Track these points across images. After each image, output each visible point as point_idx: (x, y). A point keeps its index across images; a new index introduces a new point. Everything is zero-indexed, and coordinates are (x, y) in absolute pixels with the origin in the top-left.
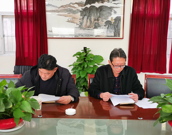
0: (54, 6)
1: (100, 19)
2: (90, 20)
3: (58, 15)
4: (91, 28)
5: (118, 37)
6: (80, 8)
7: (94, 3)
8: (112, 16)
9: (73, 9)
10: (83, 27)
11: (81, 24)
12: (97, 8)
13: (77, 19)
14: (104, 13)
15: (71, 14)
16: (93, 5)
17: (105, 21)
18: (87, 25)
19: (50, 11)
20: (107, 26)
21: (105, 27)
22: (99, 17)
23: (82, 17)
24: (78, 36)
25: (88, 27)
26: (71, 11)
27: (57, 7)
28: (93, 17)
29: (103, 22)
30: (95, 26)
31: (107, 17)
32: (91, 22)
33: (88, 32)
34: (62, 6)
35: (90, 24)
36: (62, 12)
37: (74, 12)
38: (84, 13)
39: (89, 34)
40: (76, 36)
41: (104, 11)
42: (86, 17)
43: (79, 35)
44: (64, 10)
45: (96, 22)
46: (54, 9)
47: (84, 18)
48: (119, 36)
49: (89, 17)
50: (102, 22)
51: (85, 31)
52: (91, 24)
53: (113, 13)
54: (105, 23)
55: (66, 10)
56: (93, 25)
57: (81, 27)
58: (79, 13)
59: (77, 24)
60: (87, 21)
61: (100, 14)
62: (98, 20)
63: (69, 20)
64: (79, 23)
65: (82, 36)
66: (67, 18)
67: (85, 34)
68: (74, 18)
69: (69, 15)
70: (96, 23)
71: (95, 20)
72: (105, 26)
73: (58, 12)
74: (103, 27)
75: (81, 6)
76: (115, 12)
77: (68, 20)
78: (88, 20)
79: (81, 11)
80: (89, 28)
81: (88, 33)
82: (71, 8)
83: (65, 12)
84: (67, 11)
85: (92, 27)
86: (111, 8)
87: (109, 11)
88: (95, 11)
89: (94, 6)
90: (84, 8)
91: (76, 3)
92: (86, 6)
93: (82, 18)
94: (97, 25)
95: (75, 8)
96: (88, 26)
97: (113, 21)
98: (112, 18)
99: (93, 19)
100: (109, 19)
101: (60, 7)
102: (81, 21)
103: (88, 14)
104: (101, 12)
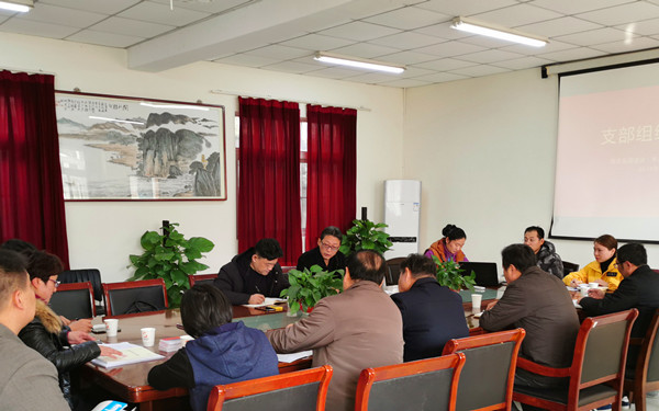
0: (77, 124)
1: (180, 157)
2: (161, 160)
4: (162, 177)
5: (217, 196)
6: (137, 133)
7: (166, 122)
8: (203, 153)
9: (123, 133)
10: (146, 175)
11: (141, 167)
12: (172, 133)
14: (188, 145)
15: (118, 145)
16: (163, 126)
17: (190, 162)
18: (153, 170)
19: (67, 136)
20: (195, 173)
22: (179, 154)
23: (142, 152)
25: (157, 175)
26: (116, 138)
27: (84, 127)
28: (165, 153)
30: (171, 172)
31: (194, 155)
32: (163, 164)
34: (96, 126)
35: (159, 168)
36: (97, 139)
37: (124, 141)
38: (147, 143)
41: (187, 140)
42: (150, 153)
44: (101, 134)
45: (173, 163)
46: (77, 130)
47: (146, 154)
48: (219, 195)
49: (157, 153)
50: (185, 164)
52: (161, 167)
53: (204, 145)
54: (191, 167)
55: (106, 134)
56: (167, 170)
57: (141, 175)
58: (136, 144)
60: (154, 162)
61: (179, 147)
62: (176, 161)
64: (137, 166)
66: (109, 154)
68: (125, 153)
69: (113, 146)
70: (172, 166)
71: (170, 160)
72: (190, 173)
73: (89, 138)
76: (209, 145)
78: (156, 159)
79: (138, 140)
82: (118, 131)
83: (105, 140)
84: (108, 136)
85: (165, 175)
86: (200, 136)
87: (198, 143)
88: (168, 140)
89: (167, 130)
90: (145, 131)
92: (150, 128)
93: (143, 155)
94: (174, 170)
95: (126, 130)
96: (156, 173)
97: (206, 163)
98: (203, 156)
100: (199, 159)
101: (91, 128)
102: (141, 160)
103: (154, 147)
104: (182, 144)
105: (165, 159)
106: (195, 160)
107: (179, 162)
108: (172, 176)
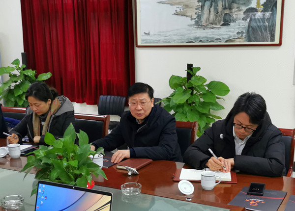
1: (235, 5)
3: (160, 2)
4: (216, 24)
5: (271, 41)
10: (203, 24)
11: (199, 17)
13: (192, 8)
17: (244, 8)
18: (209, 19)
20: (248, 20)
21: (244, 21)
22: (233, 2)
23: (200, 4)
24: (193, 42)
25: (212, 24)
28: (221, 2)
29: (240, 11)
30: (225, 20)
32: (217, 13)
33: (211, 34)
35: (214, 17)
39: (213, 38)
40: (189, 42)
42: (207, 4)
43: (196, 39)
45: (227, 11)
47: (204, 5)
48: (273, 40)
49: (213, 4)
51: (206, 30)
52: (216, 16)
54: (244, 13)
56: (221, 18)
57: (198, 24)
59: (192, 19)
60: (210, 11)
62: (230, 8)
63: (178, 10)
64: (195, 16)
65: (201, 41)
67: (206, 37)
68: (187, 6)
70: (226, 14)
71: (224, 8)
72: (243, 19)
74: (239, 21)
77: (176, 11)
78: (212, 9)
80: (214, 26)
81: (212, 36)
85: (219, 23)
93: (202, 6)
94: (227, 18)
96: (211, 21)
97: (261, 8)
98: (258, 2)
99: (221, 6)
100: (253, 5)
102: (199, 11)
105: (220, 8)
106: (250, 7)
107: (234, 10)
108: (226, 23)
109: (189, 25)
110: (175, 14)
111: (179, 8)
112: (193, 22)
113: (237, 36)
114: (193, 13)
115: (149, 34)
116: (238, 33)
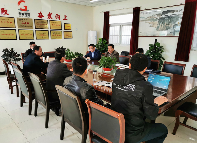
0: (144, 18)
2: (164, 25)
3: (146, 23)
6: (158, 18)
10: (159, 29)
11: (158, 27)
12: (169, 16)
13: (156, 24)
14: (174, 19)
15: (153, 22)
16: (166, 14)
19: (142, 21)
22: (170, 22)
23: (159, 23)
25: (162, 29)
26: (153, 20)
28: (166, 22)
29: (172, 25)
31: (175, 22)
34: (148, 18)
36: (148, 21)
37: (155, 20)
38: (161, 20)
40: (154, 35)
42: (161, 23)
43: (156, 34)
44: (149, 19)
46: (144, 19)
49: (163, 23)
52: (164, 27)
53: (179, 18)
54: (173, 26)
55: (150, 19)
57: (157, 29)
59: (155, 28)
61: (170, 20)
62: (169, 25)
63: (151, 25)
68: (154, 24)
69: (152, 22)
70: (167, 26)
71: (167, 24)
72: (173, 28)
73: (145, 21)
74: (171, 29)
75: (159, 16)
78: (163, 25)
79: (158, 20)
82: (153, 18)
83: (150, 21)
84: (150, 20)
85: (165, 29)
89: (167, 16)
91: (156, 15)
92: (162, 16)
94: (168, 28)
95: (155, 17)
98: (179, 22)
100: (177, 23)
101: (147, 18)
103: (162, 21)
104: (172, 19)
105: (165, 24)
106: (175, 24)
107: (170, 25)
108: (167, 29)
109: (155, 30)
110: (150, 26)
111: (151, 24)
112: (156, 29)
113: (170, 33)
114: (156, 26)
115: (141, 33)
116: (171, 33)
